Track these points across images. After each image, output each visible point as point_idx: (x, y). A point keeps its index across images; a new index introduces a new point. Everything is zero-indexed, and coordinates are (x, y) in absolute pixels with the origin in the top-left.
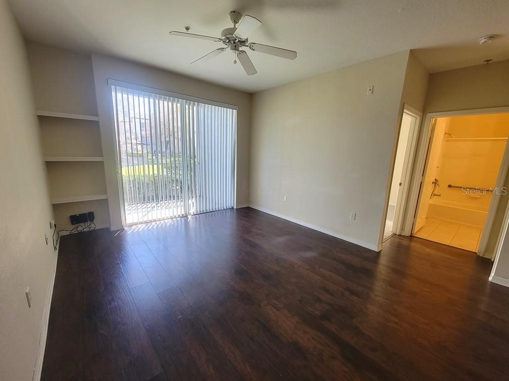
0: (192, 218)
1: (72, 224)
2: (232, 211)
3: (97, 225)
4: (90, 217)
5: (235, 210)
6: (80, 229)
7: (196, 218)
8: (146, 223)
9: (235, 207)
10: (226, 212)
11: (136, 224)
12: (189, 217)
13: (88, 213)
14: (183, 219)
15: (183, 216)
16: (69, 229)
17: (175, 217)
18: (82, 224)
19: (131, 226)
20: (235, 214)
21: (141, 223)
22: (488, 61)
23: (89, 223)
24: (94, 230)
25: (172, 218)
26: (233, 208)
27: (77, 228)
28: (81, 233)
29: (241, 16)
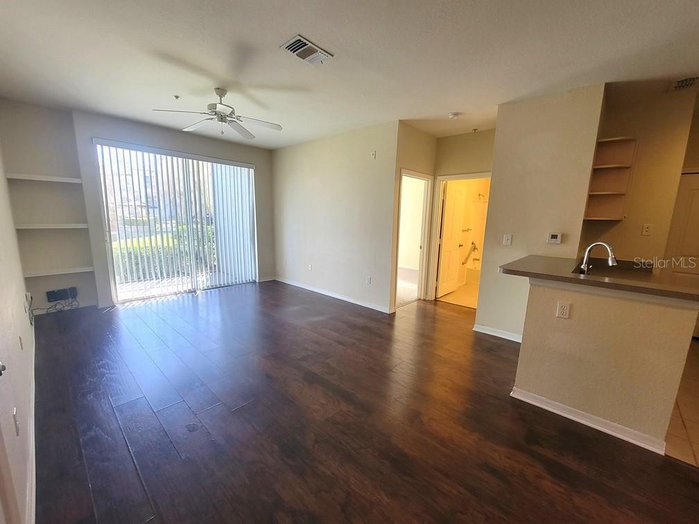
0: (202, 293)
1: (49, 301)
2: (254, 286)
3: (82, 302)
4: (71, 293)
5: (257, 284)
6: (59, 307)
7: (207, 293)
8: (143, 299)
9: (257, 281)
10: (246, 287)
11: (131, 301)
12: (198, 292)
13: (70, 289)
14: (190, 295)
15: (190, 292)
16: (45, 307)
17: (180, 292)
18: (62, 302)
19: (123, 303)
20: (258, 288)
21: (138, 299)
22: (475, 130)
23: (70, 300)
24: (77, 309)
25: (176, 294)
26: (255, 282)
27: (56, 305)
28: (60, 312)
29: (226, 91)
